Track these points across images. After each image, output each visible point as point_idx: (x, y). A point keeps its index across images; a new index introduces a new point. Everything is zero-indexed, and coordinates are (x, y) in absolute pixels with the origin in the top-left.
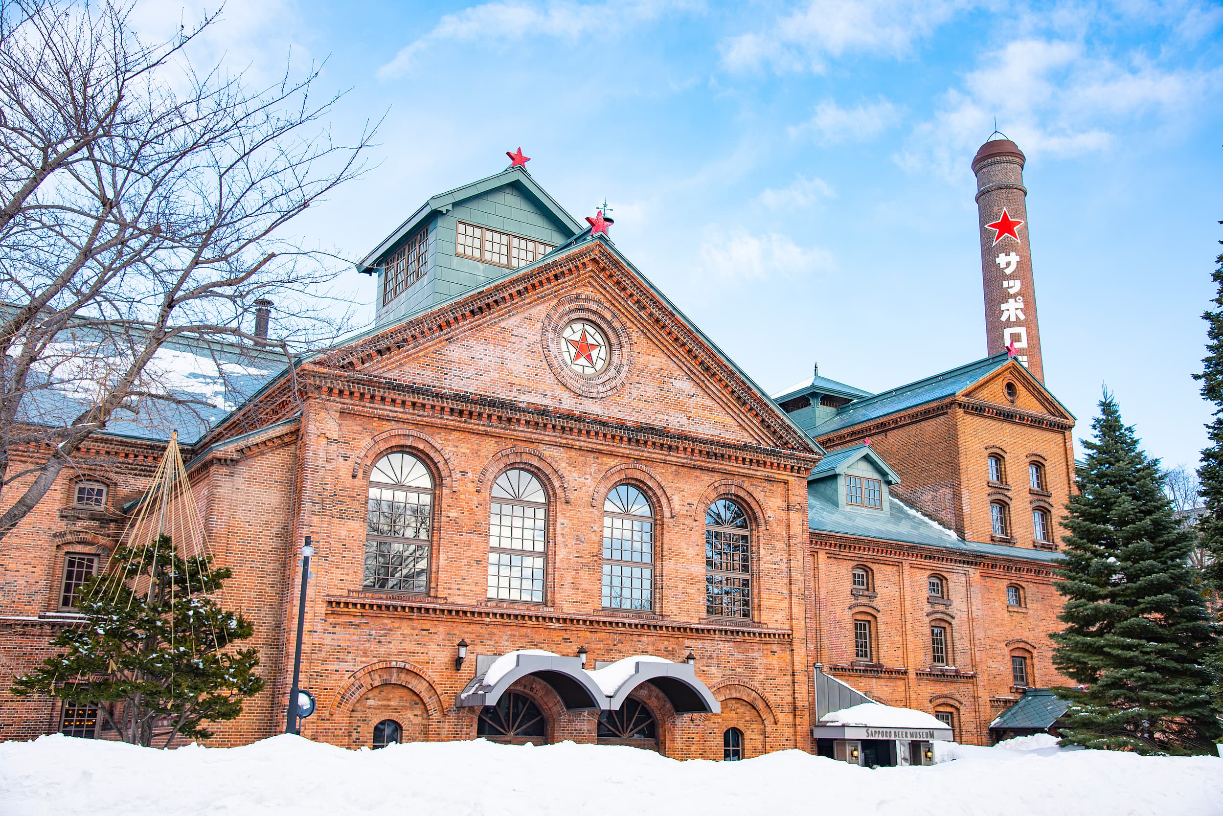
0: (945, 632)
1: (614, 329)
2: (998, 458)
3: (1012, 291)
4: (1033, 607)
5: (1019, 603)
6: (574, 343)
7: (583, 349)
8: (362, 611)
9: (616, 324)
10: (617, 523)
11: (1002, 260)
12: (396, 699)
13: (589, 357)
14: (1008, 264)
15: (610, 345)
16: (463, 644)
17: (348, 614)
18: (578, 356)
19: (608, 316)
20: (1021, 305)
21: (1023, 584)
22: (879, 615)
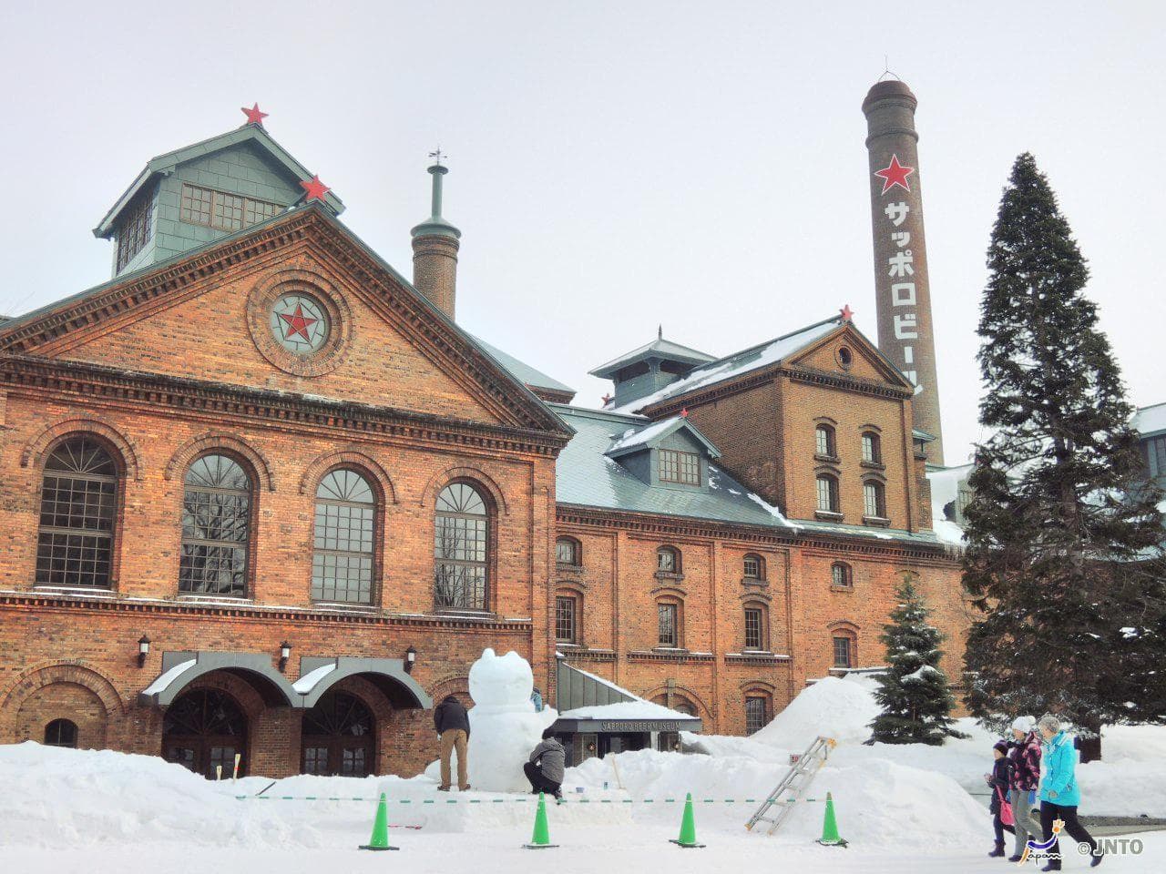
0: (761, 615)
1: (333, 303)
2: (828, 428)
3: (900, 244)
4: (860, 584)
5: (844, 582)
6: (287, 318)
7: (298, 324)
8: (31, 607)
9: (336, 297)
10: (333, 510)
11: (891, 210)
12: (69, 697)
13: (305, 335)
14: (897, 215)
15: (330, 319)
16: (144, 640)
17: (16, 610)
18: (292, 331)
19: (326, 288)
20: (910, 259)
21: (850, 563)
22: (685, 599)
